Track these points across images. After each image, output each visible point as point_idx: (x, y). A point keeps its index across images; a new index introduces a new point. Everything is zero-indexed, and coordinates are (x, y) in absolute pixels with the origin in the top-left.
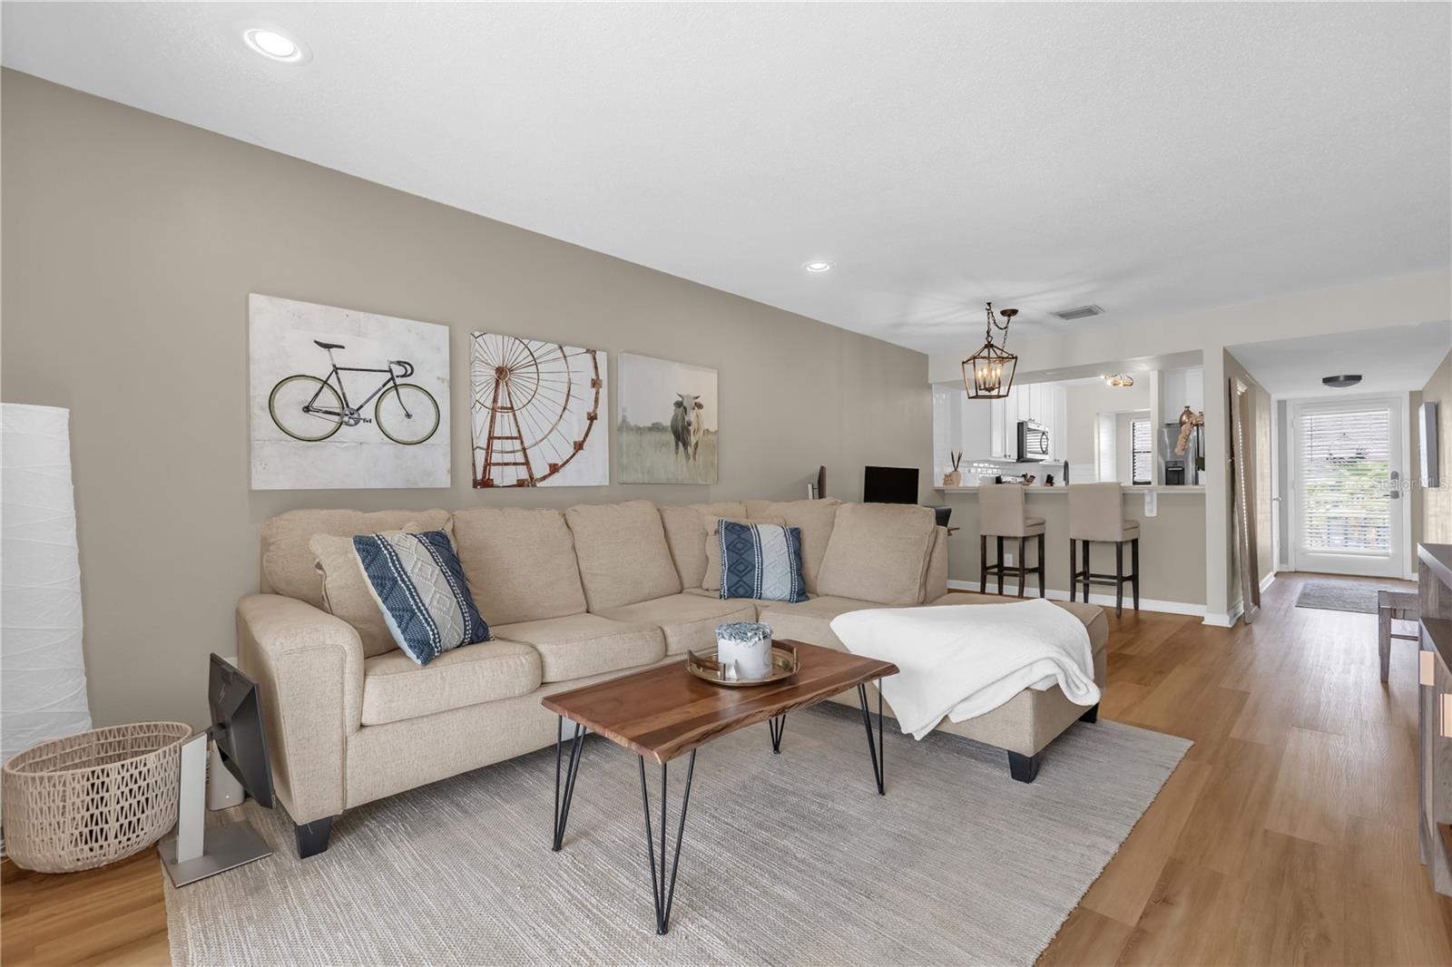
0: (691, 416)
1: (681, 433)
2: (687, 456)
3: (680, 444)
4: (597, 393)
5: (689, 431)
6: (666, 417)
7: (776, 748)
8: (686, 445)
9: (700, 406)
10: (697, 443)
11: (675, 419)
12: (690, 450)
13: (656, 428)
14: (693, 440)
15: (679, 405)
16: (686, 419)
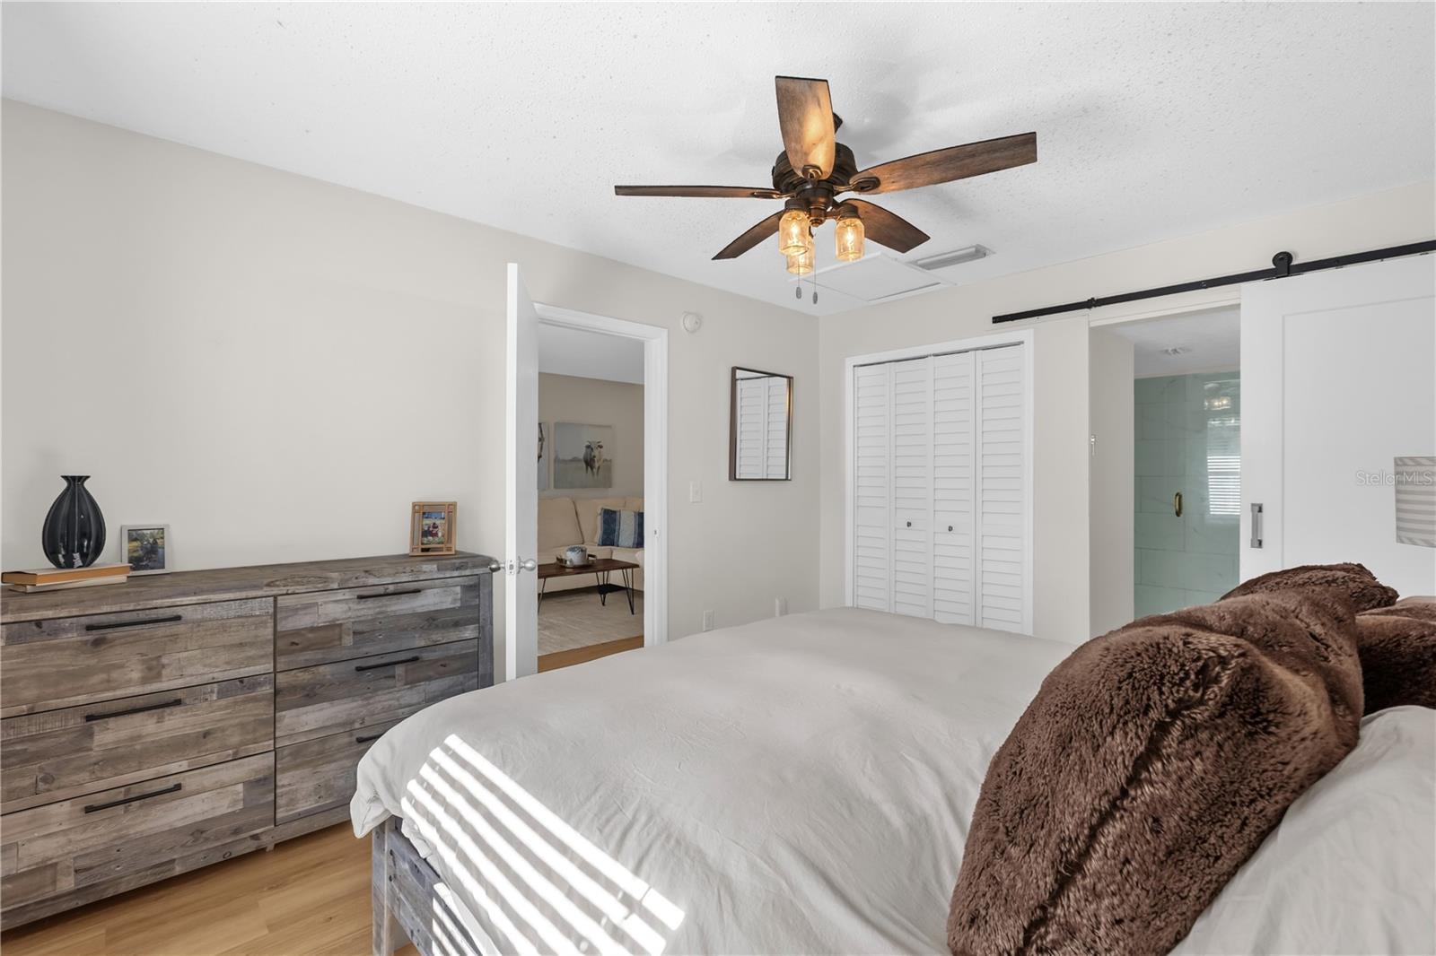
0: (596, 452)
1: (589, 462)
2: (593, 474)
3: (589, 469)
4: (542, 445)
5: (594, 461)
6: (581, 454)
7: (603, 604)
8: (592, 469)
9: (601, 447)
10: (599, 467)
11: (586, 453)
12: (595, 470)
13: (575, 460)
14: (597, 465)
15: (588, 447)
16: (593, 454)
